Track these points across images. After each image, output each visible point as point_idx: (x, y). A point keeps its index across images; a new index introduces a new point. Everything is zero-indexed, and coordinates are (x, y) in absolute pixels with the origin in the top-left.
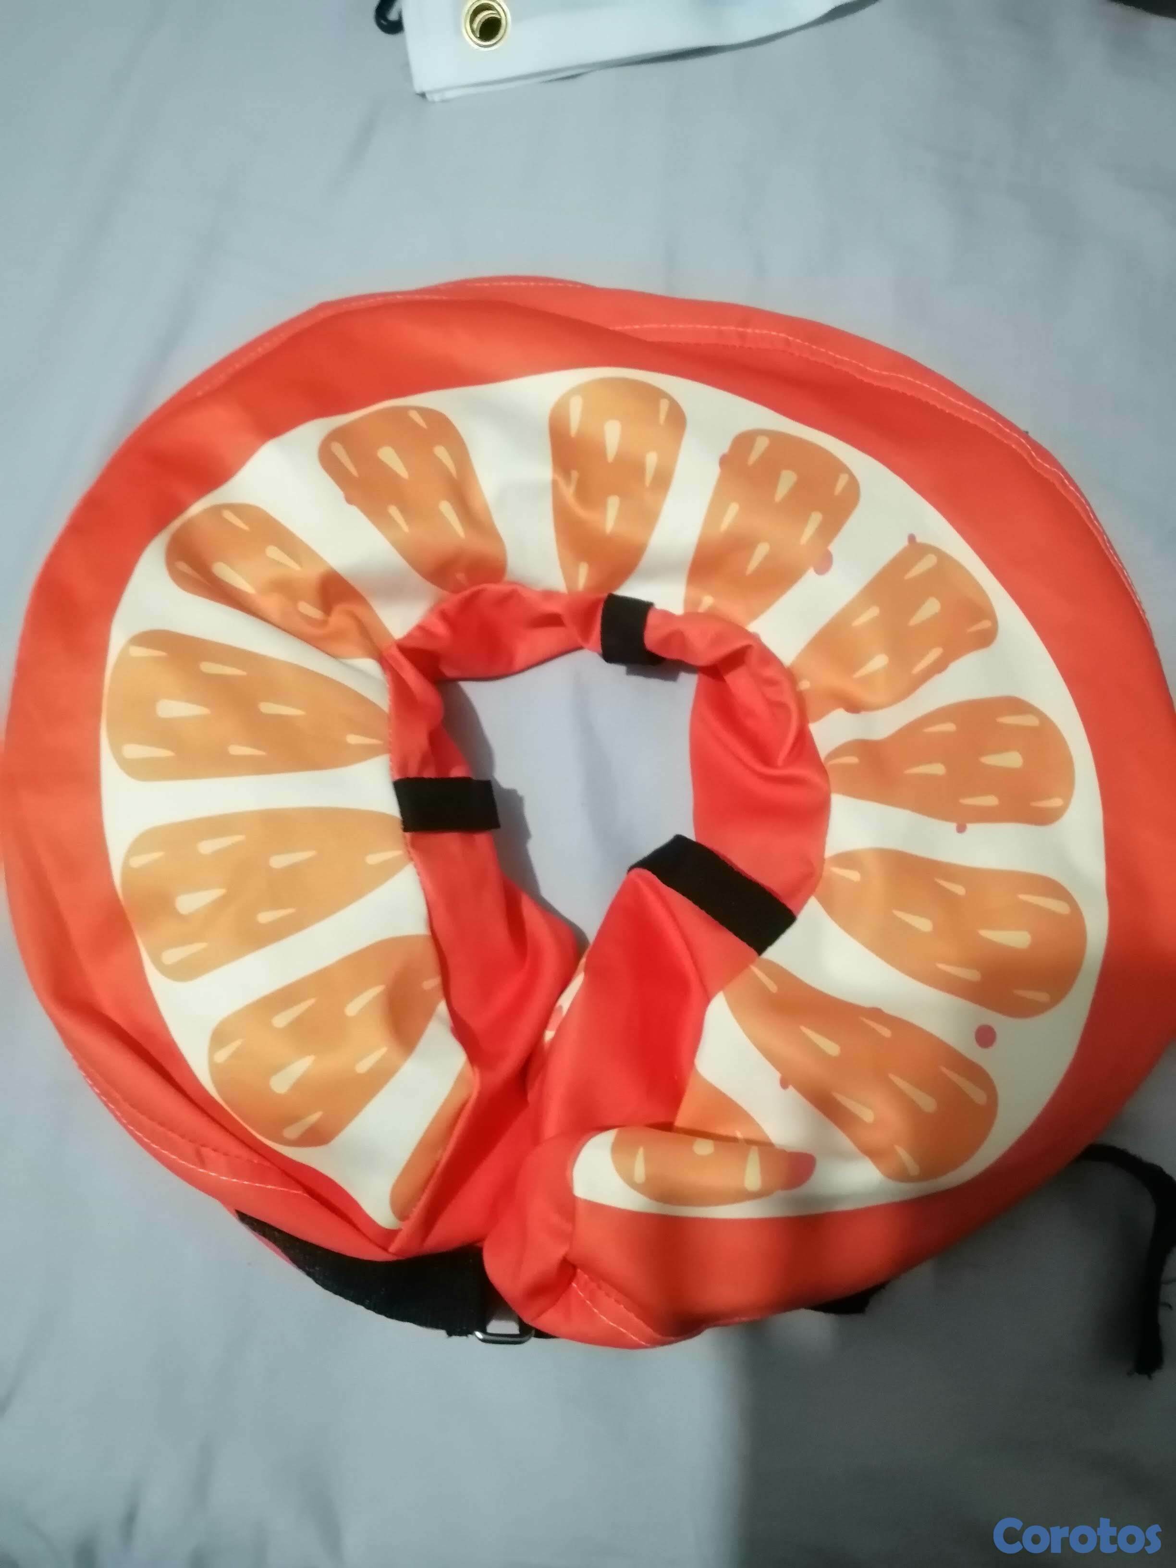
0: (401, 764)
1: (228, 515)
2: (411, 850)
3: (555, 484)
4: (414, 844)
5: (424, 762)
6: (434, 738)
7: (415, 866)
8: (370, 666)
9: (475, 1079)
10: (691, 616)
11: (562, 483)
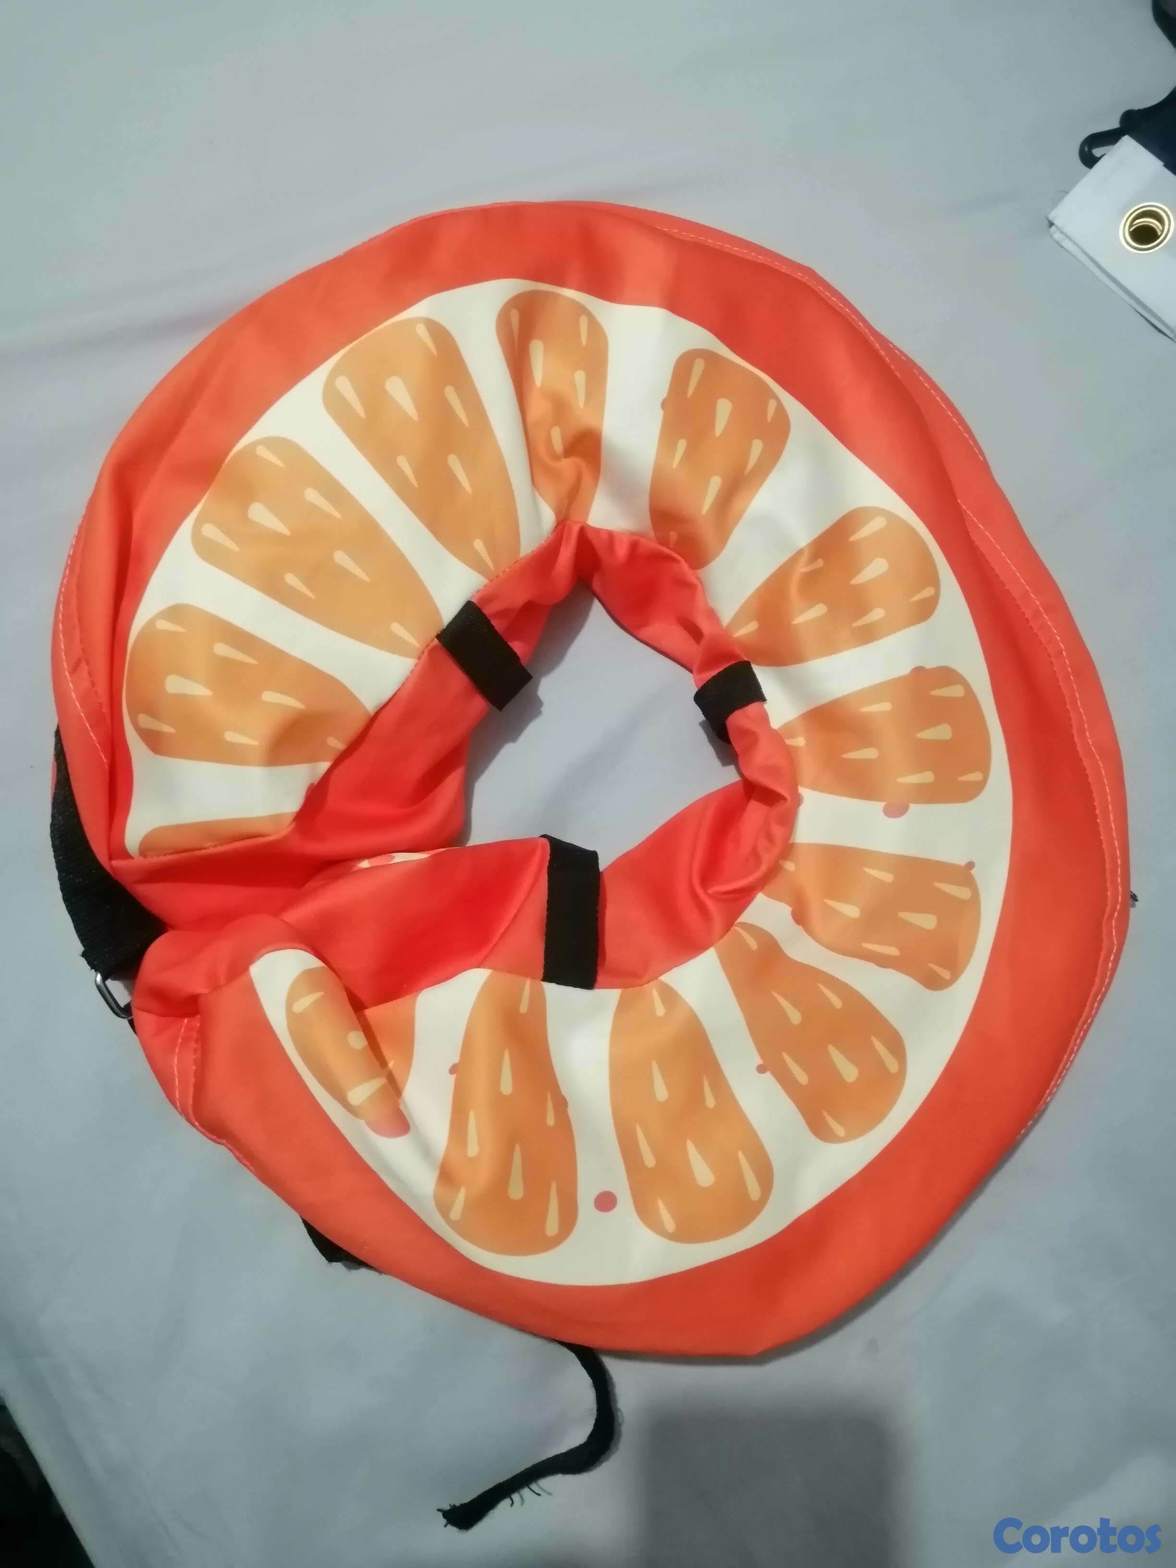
0: (487, 597)
1: (583, 322)
2: (426, 653)
3: (800, 552)
4: (432, 651)
5: (503, 614)
6: (530, 608)
7: (416, 665)
8: (548, 518)
9: (285, 829)
10: (777, 737)
11: (804, 558)
